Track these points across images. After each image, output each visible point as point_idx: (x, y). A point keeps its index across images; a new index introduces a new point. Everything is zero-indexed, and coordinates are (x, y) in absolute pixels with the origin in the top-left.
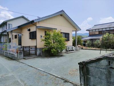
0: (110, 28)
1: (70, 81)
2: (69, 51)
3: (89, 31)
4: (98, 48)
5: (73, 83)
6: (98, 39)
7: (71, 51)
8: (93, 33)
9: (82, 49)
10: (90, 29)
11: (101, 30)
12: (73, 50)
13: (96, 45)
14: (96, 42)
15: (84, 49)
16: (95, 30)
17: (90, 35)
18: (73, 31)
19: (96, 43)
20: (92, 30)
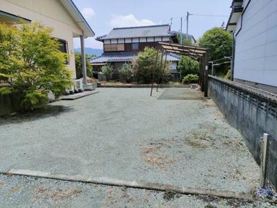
0: (147, 38)
1: (184, 190)
2: (71, 93)
3: (103, 41)
4: (128, 82)
5: (197, 195)
6: (127, 62)
7: (76, 92)
8: (113, 46)
9: (99, 86)
10: (106, 38)
11: (130, 41)
12: (80, 91)
13: (124, 76)
14: (123, 70)
15: (102, 87)
16: (117, 39)
17: (106, 53)
18: (74, 37)
19: (125, 71)
20: (110, 40)
